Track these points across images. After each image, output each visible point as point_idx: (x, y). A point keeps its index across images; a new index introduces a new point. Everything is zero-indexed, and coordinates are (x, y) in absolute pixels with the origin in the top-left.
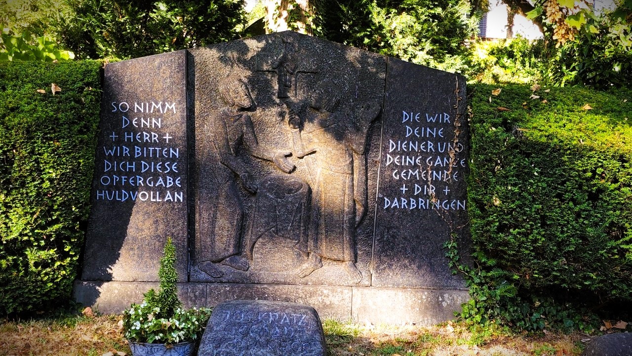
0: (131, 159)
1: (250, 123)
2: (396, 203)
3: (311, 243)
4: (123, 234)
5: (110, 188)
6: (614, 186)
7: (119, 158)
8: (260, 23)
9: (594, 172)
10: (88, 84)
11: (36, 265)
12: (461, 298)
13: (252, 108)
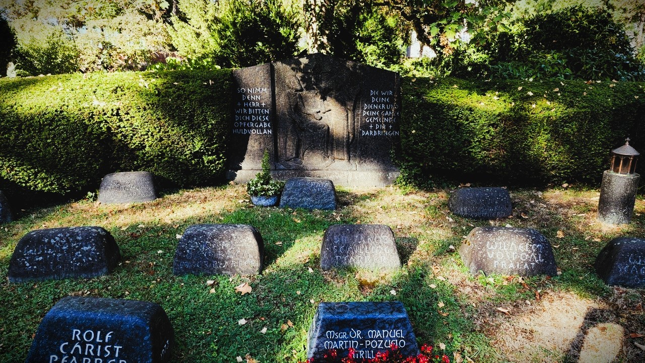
0: (247, 114)
1: (301, 97)
2: (367, 133)
3: (329, 152)
4: (246, 149)
5: (239, 128)
6: (467, 122)
7: (242, 114)
8: (305, 51)
9: (458, 116)
10: (226, 80)
11: (208, 162)
12: (396, 175)
13: (302, 90)
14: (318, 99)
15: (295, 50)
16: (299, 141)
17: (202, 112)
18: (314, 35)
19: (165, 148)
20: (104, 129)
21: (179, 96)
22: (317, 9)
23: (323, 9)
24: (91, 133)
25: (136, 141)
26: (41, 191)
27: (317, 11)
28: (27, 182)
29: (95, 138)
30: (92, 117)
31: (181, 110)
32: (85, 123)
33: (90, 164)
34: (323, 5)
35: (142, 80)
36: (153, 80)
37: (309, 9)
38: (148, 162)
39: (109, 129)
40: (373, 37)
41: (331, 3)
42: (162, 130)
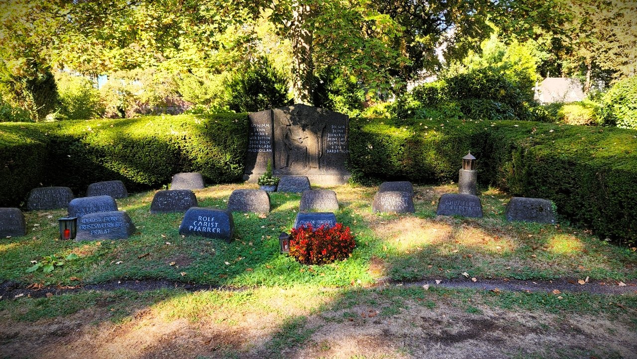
0: (257, 140)
1: (290, 130)
2: (330, 151)
3: (307, 163)
4: (255, 161)
5: (251, 148)
6: (387, 144)
7: (254, 140)
8: (292, 100)
9: (382, 140)
10: (245, 119)
11: (233, 168)
12: (349, 177)
13: (290, 125)
14: (300, 131)
15: (286, 99)
16: (288, 156)
17: (232, 138)
18: (299, 89)
19: (210, 159)
20: (177, 147)
21: (219, 129)
22: (301, 72)
23: (305, 72)
24: (169, 149)
25: (193, 154)
26: (139, 183)
27: (301, 74)
28: (133, 177)
29: (172, 152)
30: (171, 140)
31: (220, 137)
32: (167, 144)
33: (167, 167)
34: (305, 69)
35: (196, 120)
36: (203, 120)
37: (295, 72)
38: (199, 167)
39: (179, 147)
40: (341, 90)
41: (310, 68)
42: (209, 148)
